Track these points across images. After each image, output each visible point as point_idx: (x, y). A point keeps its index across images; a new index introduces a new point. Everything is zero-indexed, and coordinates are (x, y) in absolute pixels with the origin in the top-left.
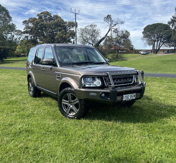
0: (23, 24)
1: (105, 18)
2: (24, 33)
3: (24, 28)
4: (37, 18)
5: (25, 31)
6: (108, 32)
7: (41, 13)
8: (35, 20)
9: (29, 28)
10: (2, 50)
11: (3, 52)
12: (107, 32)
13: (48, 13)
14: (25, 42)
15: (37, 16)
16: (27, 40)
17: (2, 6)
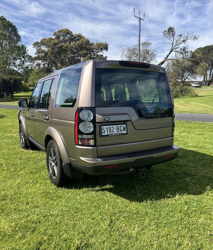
0: (34, 47)
1: (165, 31)
2: (36, 59)
3: (36, 53)
4: (54, 37)
5: (37, 57)
6: (170, 54)
7: (59, 32)
8: (51, 40)
9: (43, 51)
10: (12, 81)
11: (13, 84)
12: (168, 54)
13: (68, 30)
14: (36, 71)
15: (54, 35)
16: (39, 68)
17: (7, 20)
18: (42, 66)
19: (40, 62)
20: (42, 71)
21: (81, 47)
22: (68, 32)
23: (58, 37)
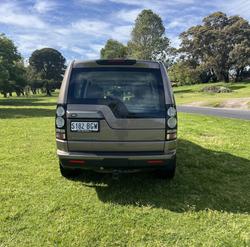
3: (180, 44)
4: (203, 24)
5: (182, 49)
8: (199, 28)
14: (180, 65)
15: (203, 22)
16: (183, 61)
18: (186, 58)
19: (185, 54)
20: (185, 64)
21: (236, 32)
22: (221, 15)
23: (208, 23)
